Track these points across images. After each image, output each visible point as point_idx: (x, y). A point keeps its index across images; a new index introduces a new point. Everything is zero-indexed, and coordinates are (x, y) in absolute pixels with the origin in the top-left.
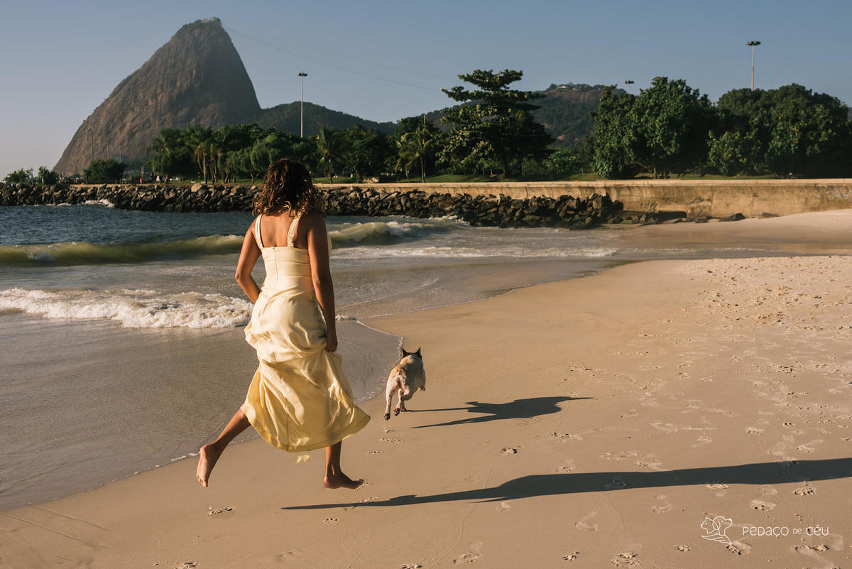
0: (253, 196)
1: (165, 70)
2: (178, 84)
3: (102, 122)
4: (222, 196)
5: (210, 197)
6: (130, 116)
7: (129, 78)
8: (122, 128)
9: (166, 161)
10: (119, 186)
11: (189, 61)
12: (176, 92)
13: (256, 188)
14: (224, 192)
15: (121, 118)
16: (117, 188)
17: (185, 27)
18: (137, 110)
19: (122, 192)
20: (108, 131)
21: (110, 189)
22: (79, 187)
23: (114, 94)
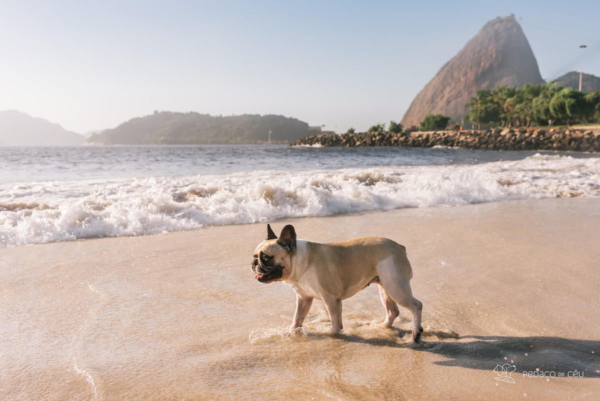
0: (551, 137)
1: (474, 55)
2: (482, 65)
3: (429, 95)
4: (526, 138)
5: (515, 139)
6: (448, 89)
7: (448, 63)
8: (442, 98)
9: (481, 113)
10: (445, 132)
11: (490, 48)
12: (480, 70)
13: (554, 131)
14: (527, 135)
15: (442, 91)
16: (444, 134)
17: (489, 23)
18: (453, 84)
19: (448, 136)
20: (433, 100)
21: (439, 135)
22: (417, 134)
23: (438, 74)
